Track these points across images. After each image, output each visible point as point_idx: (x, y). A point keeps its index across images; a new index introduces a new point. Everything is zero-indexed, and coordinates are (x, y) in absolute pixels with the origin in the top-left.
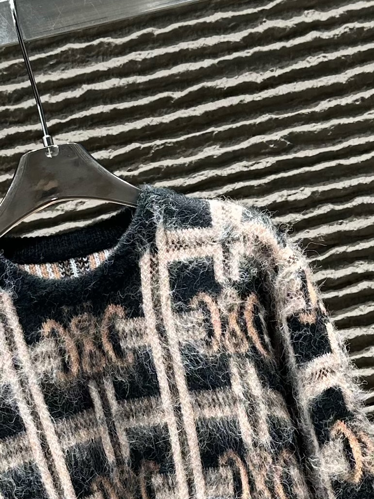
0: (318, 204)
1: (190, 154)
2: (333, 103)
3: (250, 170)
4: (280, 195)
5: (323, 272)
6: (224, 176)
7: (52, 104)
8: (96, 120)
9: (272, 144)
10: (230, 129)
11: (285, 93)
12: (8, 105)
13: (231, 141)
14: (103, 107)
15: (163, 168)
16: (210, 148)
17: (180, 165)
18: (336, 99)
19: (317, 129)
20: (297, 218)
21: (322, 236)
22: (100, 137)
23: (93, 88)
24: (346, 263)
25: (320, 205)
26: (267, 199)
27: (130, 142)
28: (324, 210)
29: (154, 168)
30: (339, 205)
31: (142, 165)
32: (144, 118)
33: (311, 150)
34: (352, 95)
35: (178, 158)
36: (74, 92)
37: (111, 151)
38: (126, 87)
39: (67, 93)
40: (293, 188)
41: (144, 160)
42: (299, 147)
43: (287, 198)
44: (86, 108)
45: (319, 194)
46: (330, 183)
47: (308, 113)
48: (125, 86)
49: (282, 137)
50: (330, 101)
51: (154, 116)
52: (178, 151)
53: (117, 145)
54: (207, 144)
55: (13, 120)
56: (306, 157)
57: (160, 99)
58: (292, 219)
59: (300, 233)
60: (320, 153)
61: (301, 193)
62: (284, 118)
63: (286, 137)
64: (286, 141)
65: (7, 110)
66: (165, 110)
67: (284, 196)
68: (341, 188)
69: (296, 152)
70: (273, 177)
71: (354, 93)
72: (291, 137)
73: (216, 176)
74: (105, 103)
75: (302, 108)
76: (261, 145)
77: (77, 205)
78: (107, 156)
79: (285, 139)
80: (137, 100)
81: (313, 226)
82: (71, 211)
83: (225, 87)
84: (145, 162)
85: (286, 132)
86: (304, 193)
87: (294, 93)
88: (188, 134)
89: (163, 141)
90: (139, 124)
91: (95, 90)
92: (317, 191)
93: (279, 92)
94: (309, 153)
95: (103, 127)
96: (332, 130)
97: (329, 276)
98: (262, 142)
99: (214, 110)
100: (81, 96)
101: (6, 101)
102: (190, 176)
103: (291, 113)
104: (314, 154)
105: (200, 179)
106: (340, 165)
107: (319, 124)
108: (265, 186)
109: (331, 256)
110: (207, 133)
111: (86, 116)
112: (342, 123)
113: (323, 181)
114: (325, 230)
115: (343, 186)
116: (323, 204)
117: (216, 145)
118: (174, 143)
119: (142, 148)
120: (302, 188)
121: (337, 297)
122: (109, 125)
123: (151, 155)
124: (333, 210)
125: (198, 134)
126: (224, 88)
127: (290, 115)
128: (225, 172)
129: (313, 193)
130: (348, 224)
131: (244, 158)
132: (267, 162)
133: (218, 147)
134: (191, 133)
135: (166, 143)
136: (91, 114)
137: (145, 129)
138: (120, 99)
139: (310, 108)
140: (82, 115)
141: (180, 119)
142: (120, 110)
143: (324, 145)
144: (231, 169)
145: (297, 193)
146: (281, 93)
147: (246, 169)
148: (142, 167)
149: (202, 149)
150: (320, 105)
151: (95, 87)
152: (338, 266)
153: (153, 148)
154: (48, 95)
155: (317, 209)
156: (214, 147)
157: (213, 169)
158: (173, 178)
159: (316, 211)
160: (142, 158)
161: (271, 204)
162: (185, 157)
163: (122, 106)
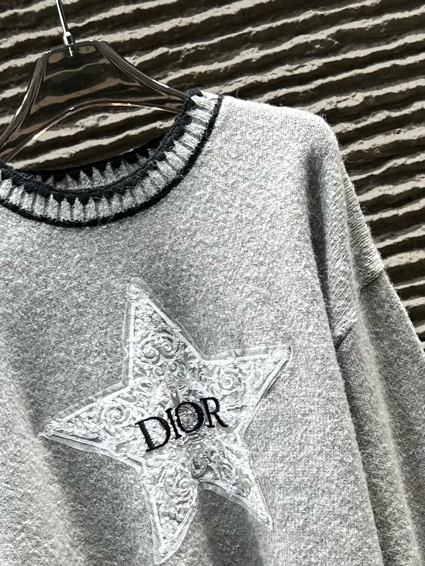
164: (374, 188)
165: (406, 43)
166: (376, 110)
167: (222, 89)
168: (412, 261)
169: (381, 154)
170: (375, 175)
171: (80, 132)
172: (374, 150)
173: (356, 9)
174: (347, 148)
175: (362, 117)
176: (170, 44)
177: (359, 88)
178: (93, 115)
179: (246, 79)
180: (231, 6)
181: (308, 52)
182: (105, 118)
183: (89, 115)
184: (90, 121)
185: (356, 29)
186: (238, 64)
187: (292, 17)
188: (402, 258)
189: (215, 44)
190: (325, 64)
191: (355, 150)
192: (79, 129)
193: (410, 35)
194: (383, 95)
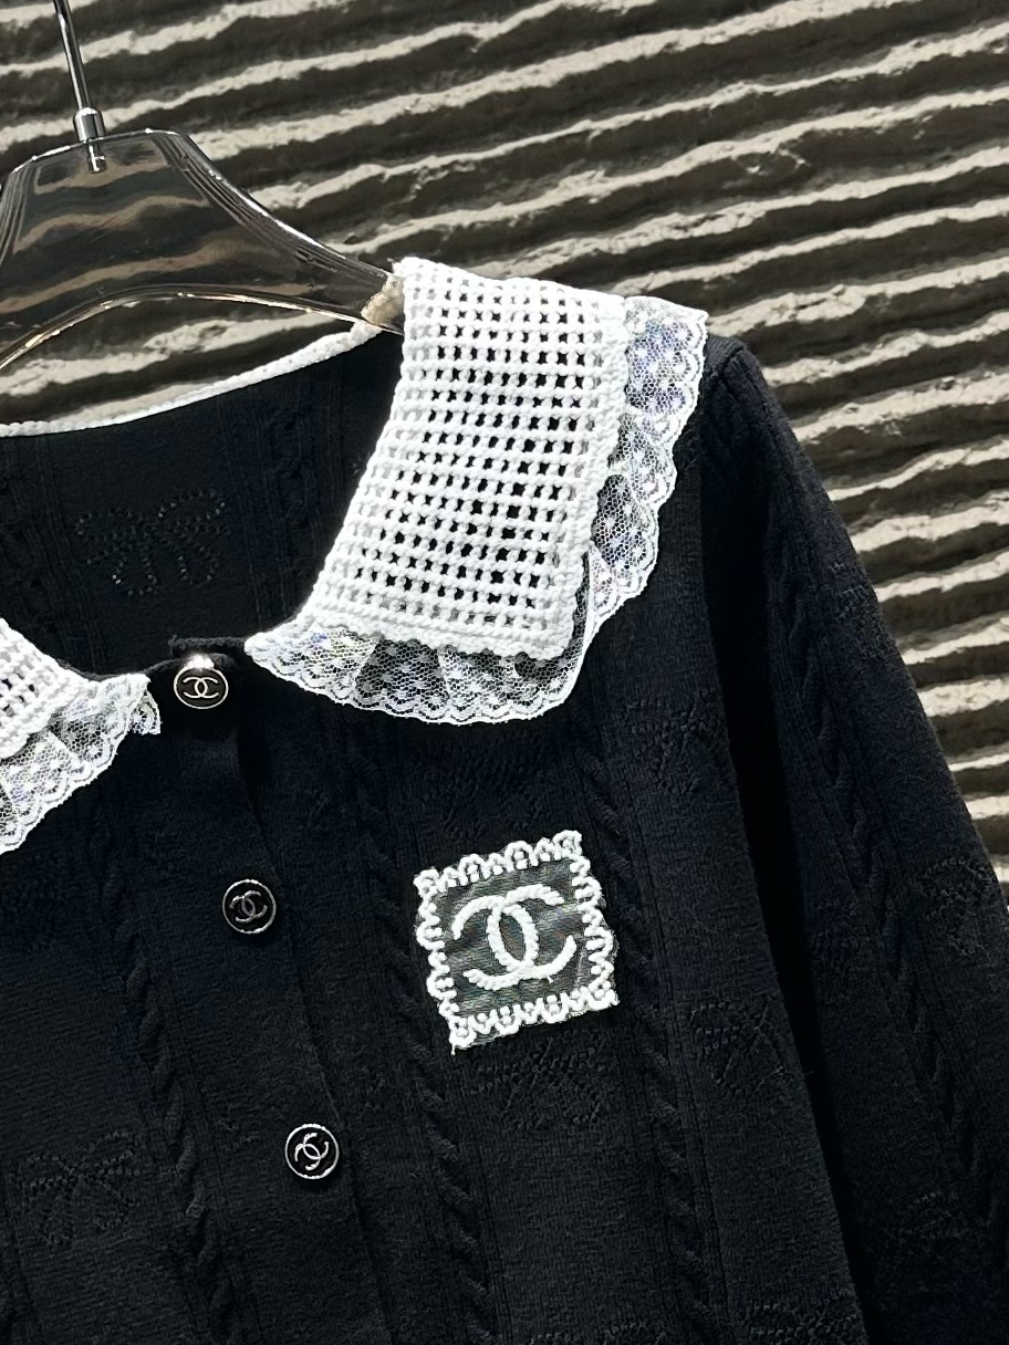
0: (883, 332)
1: (520, 195)
2: (930, 50)
3: (692, 238)
4: (777, 306)
5: (897, 521)
6: (618, 256)
7: (140, 57)
8: (258, 104)
9: (754, 166)
10: (637, 123)
11: (792, 22)
12: (18, 62)
13: (636, 160)
14: (280, 67)
15: (448, 232)
16: (577, 178)
17: (495, 223)
18: (935, 40)
19: (883, 122)
20: (823, 371)
21: (895, 420)
22: (271, 147)
23: (254, 13)
24: (963, 496)
25: (889, 335)
26: (739, 319)
27: (354, 161)
28: (903, 349)
29: (422, 234)
30: (944, 335)
31: (385, 226)
32: (392, 95)
33: (865, 181)
34: (981, 29)
35: (487, 206)
36: (201, 24)
37: (300, 187)
38: (346, 11)
39: (181, 27)
40: (813, 288)
41: (392, 213)
42: (829, 174)
43: (794, 316)
44: (234, 70)
45: (888, 303)
46: (917, 274)
47: (858, 77)
48: (342, 8)
49: (782, 146)
50: (918, 45)
51: (420, 90)
52: (489, 186)
53: (316, 170)
54: (570, 167)
55: (30, 102)
56: (852, 201)
57: (441, 43)
58: (810, 373)
59: (830, 414)
60: (891, 191)
61: (837, 300)
62: (789, 94)
63: (793, 145)
64: (794, 156)
65: (14, 74)
66: (452, 74)
67: (787, 309)
68: (950, 286)
69: (820, 187)
70: (755, 257)
71: (988, 23)
72: (809, 143)
73: (594, 254)
74: (286, 55)
75: (837, 68)
76: (726, 168)
77: (202, 335)
78: (287, 200)
79: (792, 150)
80: (375, 46)
81: (869, 394)
82: (185, 351)
83: (623, 8)
84: (393, 216)
85: (795, 131)
86: (843, 301)
87: (819, 22)
88: (517, 138)
89: (447, 160)
90: (380, 112)
91: (258, 19)
92: (882, 296)
93: (776, 18)
94: (859, 190)
95: (278, 121)
96: (924, 126)
97: (914, 533)
98: (727, 161)
99: (592, 73)
100: (221, 36)
101: (12, 52)
102: (521, 254)
103: (810, 77)
104: (875, 192)
105: (550, 262)
106: (947, 222)
107: (888, 109)
108: (734, 282)
109: (920, 476)
110: (569, 136)
111: (231, 91)
112: (954, 105)
113: (900, 268)
114: (903, 404)
115: (958, 281)
116: (900, 333)
117: (596, 168)
118: (476, 163)
119: (387, 176)
120: (839, 288)
121: (936, 591)
122: (297, 115)
123: (412, 197)
124: (926, 350)
125: (544, 138)
126: (619, 11)
127: (806, 83)
128: (621, 242)
129: (871, 300)
130: (969, 388)
131: (673, 206)
132: (740, 216)
133: (600, 174)
134: (525, 136)
135: (456, 162)
136: (245, 83)
137: (396, 124)
138: (328, 46)
139: (861, 66)
140: (222, 88)
141: (496, 98)
142: (326, 72)
143: (901, 167)
144: (639, 235)
145: (823, 300)
146: (781, 23)
147: (678, 235)
148: (386, 232)
149: (554, 181)
150: (890, 57)
151: (259, 10)
152: (938, 506)
153: (419, 179)
154: (128, 33)
155: (881, 345)
156: (588, 174)
157: (587, 236)
158: (472, 261)
159: (875, 352)
160: (384, 207)
161: (750, 331)
162: (507, 203)
163: (333, 62)
164: (878, 521)
165: (976, 168)
166: (892, 331)
167: (511, 268)
168: (973, 707)
169: (905, 438)
170: (886, 491)
171: (158, 363)
172: (887, 428)
173: (852, 82)
174: (816, 421)
175: (856, 345)
176: (388, 154)
177: (854, 276)
178: (191, 325)
179: (572, 244)
180: (541, 67)
181: (728, 185)
182: (218, 330)
183: (178, 324)
184: (182, 338)
185: (853, 130)
186: (553, 207)
187: (692, 99)
188: (947, 696)
189: (499, 158)
190: (770, 214)
191: (839, 426)
192: (155, 357)
193: (986, 148)
194: (915, 294)
